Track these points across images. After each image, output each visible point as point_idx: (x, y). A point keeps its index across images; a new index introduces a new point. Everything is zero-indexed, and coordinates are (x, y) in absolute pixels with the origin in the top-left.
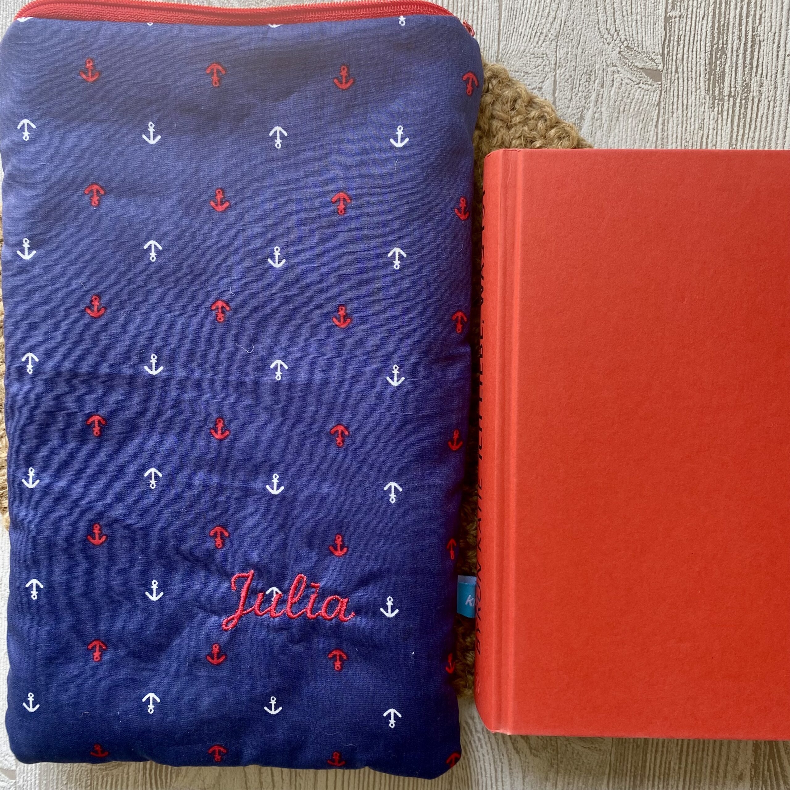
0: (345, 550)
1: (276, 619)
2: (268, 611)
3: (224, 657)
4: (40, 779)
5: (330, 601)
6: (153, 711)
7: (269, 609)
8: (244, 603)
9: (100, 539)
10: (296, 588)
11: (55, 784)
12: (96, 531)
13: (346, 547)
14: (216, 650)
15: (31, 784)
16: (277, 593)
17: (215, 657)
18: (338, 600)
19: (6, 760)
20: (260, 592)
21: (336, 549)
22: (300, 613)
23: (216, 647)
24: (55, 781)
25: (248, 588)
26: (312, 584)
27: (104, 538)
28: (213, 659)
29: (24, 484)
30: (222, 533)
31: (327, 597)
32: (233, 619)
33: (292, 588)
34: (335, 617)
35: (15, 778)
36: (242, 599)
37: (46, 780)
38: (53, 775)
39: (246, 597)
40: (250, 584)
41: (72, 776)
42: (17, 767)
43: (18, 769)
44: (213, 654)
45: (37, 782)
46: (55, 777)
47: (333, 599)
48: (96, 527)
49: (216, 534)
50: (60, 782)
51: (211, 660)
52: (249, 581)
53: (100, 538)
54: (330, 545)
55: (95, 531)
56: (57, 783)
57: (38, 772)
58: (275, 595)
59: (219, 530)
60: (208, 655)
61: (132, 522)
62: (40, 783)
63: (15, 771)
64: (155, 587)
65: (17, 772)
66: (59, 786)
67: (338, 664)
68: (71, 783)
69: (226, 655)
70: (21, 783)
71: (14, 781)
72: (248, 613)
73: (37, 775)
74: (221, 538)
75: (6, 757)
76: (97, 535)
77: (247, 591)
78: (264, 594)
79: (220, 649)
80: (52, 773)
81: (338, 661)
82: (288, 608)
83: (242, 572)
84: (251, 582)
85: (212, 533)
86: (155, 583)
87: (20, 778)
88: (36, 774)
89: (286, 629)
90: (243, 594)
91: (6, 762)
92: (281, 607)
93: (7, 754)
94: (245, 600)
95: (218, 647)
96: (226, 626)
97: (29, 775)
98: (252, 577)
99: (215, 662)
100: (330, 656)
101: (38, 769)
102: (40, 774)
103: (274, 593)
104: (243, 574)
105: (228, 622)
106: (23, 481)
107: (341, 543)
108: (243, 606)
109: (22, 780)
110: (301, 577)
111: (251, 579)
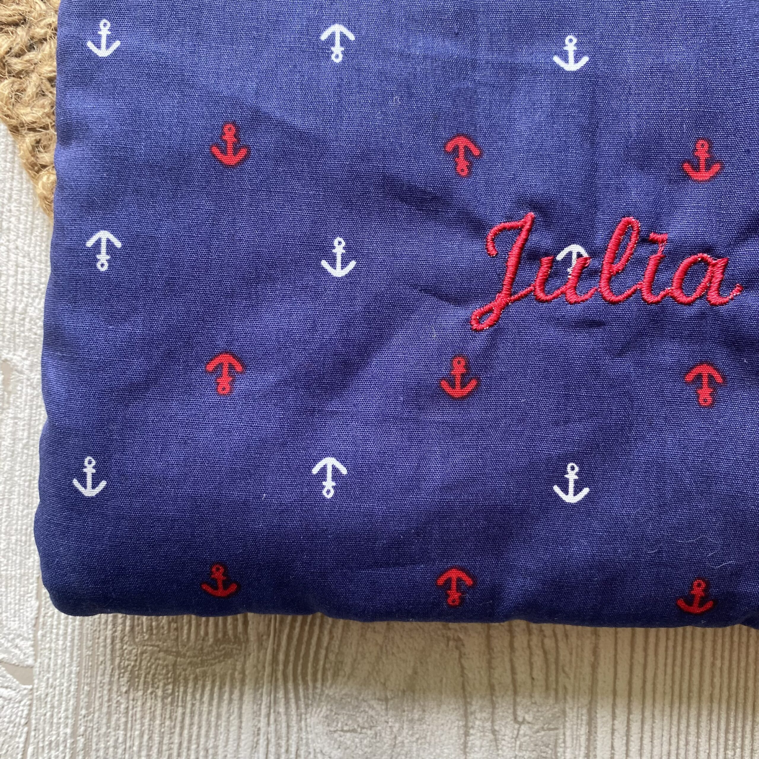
0: (716, 168)
1: (579, 307)
2: (562, 293)
3: (474, 383)
4: (78, 684)
5: (690, 265)
6: (332, 492)
7: (563, 288)
8: (513, 279)
9: (235, 154)
10: (618, 244)
11: (105, 692)
12: (229, 137)
13: (718, 162)
14: (459, 370)
15: (61, 694)
16: (579, 255)
17: (458, 382)
18: (707, 264)
19: (16, 646)
20: (546, 254)
21: (696, 168)
22: (628, 292)
23: (459, 362)
24: (106, 687)
25: (522, 248)
26: (652, 235)
27: (243, 152)
28: (453, 386)
29: (90, 51)
30: (467, 151)
31: (683, 258)
32: (491, 310)
33: (610, 245)
34: (701, 297)
35: (31, 682)
36: (511, 269)
37: (89, 684)
38: (103, 675)
39: (517, 268)
40: (526, 240)
41: (139, 677)
42: (35, 660)
43: (38, 665)
44: (454, 376)
45: (73, 688)
46: (107, 680)
47: (695, 262)
48: (230, 129)
49: (456, 149)
50: (115, 688)
51: (449, 390)
52: (523, 235)
53: (236, 151)
54: (684, 162)
55: (226, 138)
56: (110, 690)
57: (74, 669)
58: (574, 262)
59: (462, 142)
60: (443, 379)
61: (298, 122)
62: (77, 690)
63: (32, 667)
64: (339, 250)
65: (36, 670)
66: (114, 696)
67: (705, 392)
68: (137, 690)
69: (478, 379)
70: (42, 691)
71: (30, 687)
72: (518, 299)
73: (73, 676)
74: (466, 158)
75: (17, 641)
76: (230, 146)
77: (520, 254)
78: (554, 261)
79: (467, 367)
80: (100, 672)
81: (705, 386)
82: (603, 284)
83: (510, 218)
84: (528, 235)
85: (450, 147)
86: (340, 243)
87: (40, 681)
88: (70, 673)
89: (599, 324)
90: (512, 261)
91: (17, 651)
92: (586, 284)
93: (20, 635)
94: (515, 274)
95: (463, 363)
96: (478, 322)
97: (58, 674)
98: (532, 225)
99: (457, 392)
100: (690, 377)
101: (75, 664)
102: (78, 674)
103: (574, 256)
104: (513, 224)
105: (483, 314)
106: (90, 45)
107: (707, 155)
108: (511, 284)
109: (44, 685)
110: (629, 223)
111: (529, 231)
